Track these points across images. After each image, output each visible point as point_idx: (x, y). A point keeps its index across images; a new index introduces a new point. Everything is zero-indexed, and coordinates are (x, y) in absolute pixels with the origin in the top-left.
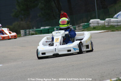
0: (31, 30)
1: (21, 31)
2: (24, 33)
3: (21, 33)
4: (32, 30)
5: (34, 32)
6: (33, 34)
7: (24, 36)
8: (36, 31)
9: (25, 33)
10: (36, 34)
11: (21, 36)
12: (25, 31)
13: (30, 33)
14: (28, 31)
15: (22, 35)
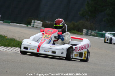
0: (93, 32)
1: (84, 29)
3: (84, 32)
4: (94, 32)
5: (95, 34)
6: (93, 36)
7: (85, 35)
8: (97, 33)
9: (87, 32)
10: (97, 36)
11: (82, 34)
12: (88, 30)
13: (92, 34)
14: (90, 31)
15: (84, 34)
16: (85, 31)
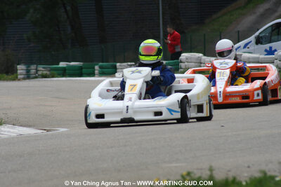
0: (40, 68)
1: (18, 66)
2: (24, 72)
3: (19, 71)
4: (43, 68)
5: (48, 73)
6: (44, 76)
7: (24, 79)
8: (51, 70)
9: (28, 71)
10: (53, 77)
11: (17, 77)
12: (29, 67)
13: (40, 73)
14: (33, 67)
15: (19, 77)
16: (21, 69)
